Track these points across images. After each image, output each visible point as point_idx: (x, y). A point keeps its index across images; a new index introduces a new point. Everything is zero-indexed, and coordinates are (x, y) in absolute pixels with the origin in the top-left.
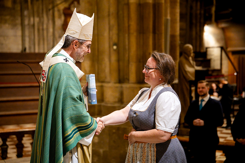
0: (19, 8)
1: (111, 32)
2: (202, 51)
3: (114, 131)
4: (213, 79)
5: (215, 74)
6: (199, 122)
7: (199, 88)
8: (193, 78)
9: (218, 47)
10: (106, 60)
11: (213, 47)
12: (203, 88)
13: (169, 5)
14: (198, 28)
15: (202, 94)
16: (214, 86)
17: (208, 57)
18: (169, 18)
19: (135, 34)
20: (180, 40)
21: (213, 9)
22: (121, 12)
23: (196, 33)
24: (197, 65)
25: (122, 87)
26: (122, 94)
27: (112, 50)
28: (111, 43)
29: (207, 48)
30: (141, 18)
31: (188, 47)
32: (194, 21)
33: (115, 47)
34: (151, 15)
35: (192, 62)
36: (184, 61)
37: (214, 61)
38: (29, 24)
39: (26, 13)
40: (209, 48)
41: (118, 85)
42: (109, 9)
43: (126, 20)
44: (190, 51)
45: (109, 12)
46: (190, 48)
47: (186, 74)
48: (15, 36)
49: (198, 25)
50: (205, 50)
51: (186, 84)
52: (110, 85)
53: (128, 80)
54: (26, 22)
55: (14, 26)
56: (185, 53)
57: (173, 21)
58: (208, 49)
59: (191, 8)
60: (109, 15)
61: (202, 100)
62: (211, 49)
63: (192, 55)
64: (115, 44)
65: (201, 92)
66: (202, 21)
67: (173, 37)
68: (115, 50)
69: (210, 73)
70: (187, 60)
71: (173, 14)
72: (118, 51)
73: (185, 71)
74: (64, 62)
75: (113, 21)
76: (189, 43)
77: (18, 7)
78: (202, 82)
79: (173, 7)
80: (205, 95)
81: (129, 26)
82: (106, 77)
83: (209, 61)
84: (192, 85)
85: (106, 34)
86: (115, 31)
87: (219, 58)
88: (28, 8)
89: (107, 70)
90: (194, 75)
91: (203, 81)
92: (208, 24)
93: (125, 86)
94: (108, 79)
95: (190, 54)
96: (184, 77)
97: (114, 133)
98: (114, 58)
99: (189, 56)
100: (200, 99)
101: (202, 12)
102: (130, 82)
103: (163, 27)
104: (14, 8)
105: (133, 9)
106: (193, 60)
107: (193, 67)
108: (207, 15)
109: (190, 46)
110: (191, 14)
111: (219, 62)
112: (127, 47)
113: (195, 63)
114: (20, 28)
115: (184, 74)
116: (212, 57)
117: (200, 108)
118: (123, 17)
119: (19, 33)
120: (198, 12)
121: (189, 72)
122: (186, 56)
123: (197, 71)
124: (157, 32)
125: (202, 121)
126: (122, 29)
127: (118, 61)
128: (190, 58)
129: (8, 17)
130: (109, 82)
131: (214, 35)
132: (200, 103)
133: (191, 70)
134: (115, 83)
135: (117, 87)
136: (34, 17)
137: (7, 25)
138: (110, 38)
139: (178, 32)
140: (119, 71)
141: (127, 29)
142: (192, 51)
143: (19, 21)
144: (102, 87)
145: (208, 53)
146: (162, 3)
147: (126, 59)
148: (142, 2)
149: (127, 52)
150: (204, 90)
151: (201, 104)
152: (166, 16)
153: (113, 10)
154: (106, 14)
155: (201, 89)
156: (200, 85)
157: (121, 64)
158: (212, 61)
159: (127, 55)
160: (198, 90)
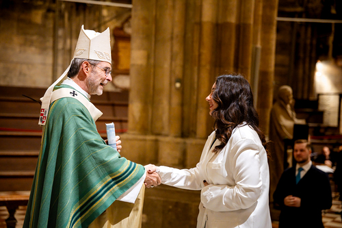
0: (51, 26)
1: (173, 63)
2: (312, 98)
3: (171, 207)
4: (326, 141)
5: (329, 133)
6: (293, 200)
7: (297, 151)
8: (290, 136)
9: (335, 94)
10: (165, 103)
11: (328, 94)
12: (302, 150)
13: (260, 27)
14: (307, 65)
15: (301, 159)
16: (326, 150)
17: (321, 108)
18: (259, 46)
19: (208, 67)
20: (275, 80)
21: (331, 39)
22: (189, 35)
23: (304, 72)
24: (298, 118)
25: (185, 143)
26: (184, 153)
27: (173, 89)
28: (173, 79)
29: (319, 95)
30: (218, 45)
31: (286, 90)
32: (301, 55)
33: (178, 85)
34: (233, 41)
35: (290, 112)
36: (279, 110)
37: (329, 114)
38: (63, 49)
39: (60, 32)
40: (322, 94)
41: (179, 140)
42: (173, 29)
43: (196, 46)
44: (288, 96)
45: (172, 33)
46: (289, 92)
47: (281, 128)
48: (44, 64)
49: (307, 60)
50: (316, 98)
51: (280, 143)
52: (167, 139)
53: (195, 133)
54: (60, 46)
55: (43, 50)
56: (281, 99)
57: (265, 51)
58: (321, 97)
59: (298, 35)
60: (172, 38)
61: (301, 169)
62: (325, 97)
63: (291, 101)
64: (178, 81)
65: (299, 156)
66: (314, 55)
67: (264, 74)
68: (177, 89)
69: (322, 131)
70: (284, 108)
71: (266, 41)
72: (182, 91)
73: (280, 126)
74: (71, 96)
75: (177, 47)
76: (288, 85)
77: (50, 24)
78: (301, 142)
79: (266, 31)
80: (304, 162)
81: (200, 55)
82: (163, 128)
83: (322, 114)
84: (289, 147)
85: (166, 65)
86: (179, 61)
87: (336, 110)
88: (63, 26)
89: (165, 117)
90: (292, 131)
91: (303, 141)
92: (321, 60)
93: (190, 141)
94: (166, 131)
95: (289, 100)
96: (278, 134)
97: (170, 210)
98: (176, 100)
99: (286, 103)
100: (298, 166)
101: (314, 42)
102: (198, 136)
103: (250, 59)
104: (44, 25)
105: (207, 31)
106: (292, 109)
107: (291, 119)
108: (321, 46)
109: (289, 89)
110: (297, 45)
111: (336, 116)
112: (196, 86)
113: (294, 114)
114: (50, 53)
115: (278, 129)
116: (327, 108)
117: (298, 181)
118: (193, 42)
119: (50, 60)
120: (308, 42)
121: (285, 127)
122: (283, 103)
123: (296, 126)
124: (240, 65)
125: (298, 200)
126: (189, 59)
127: (182, 105)
128: (288, 106)
129: (35, 38)
130: (166, 135)
131: (331, 76)
132: (297, 173)
133: (288, 123)
134: (176, 137)
135: (178, 143)
136: (71, 38)
137: (33, 49)
138: (172, 72)
139: (272, 69)
140: (182, 119)
141: (197, 59)
142: (291, 96)
143: (50, 44)
144: (156, 141)
145: (321, 102)
146: (250, 24)
147: (194, 102)
148: (220, 22)
149: (196, 92)
150: (303, 153)
151: (299, 174)
152: (255, 42)
153: (178, 30)
154: (168, 36)
155: (299, 153)
156: (297, 146)
157: (186, 109)
158: (326, 114)
159: (195, 97)
160: (295, 154)
